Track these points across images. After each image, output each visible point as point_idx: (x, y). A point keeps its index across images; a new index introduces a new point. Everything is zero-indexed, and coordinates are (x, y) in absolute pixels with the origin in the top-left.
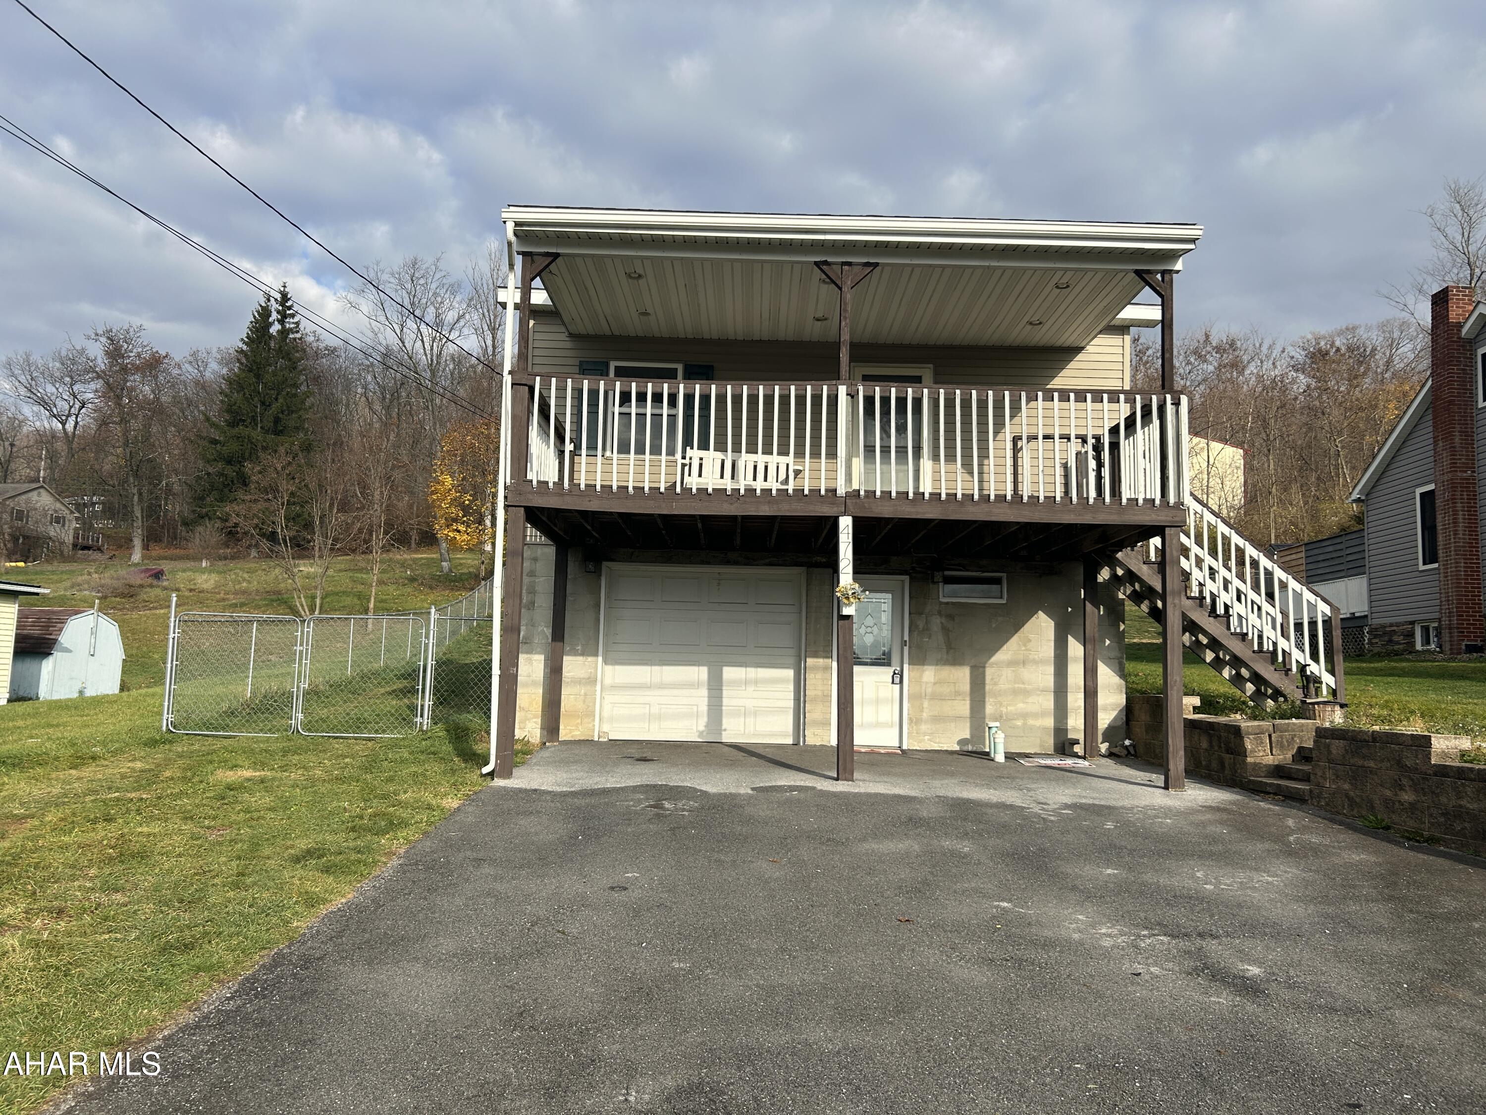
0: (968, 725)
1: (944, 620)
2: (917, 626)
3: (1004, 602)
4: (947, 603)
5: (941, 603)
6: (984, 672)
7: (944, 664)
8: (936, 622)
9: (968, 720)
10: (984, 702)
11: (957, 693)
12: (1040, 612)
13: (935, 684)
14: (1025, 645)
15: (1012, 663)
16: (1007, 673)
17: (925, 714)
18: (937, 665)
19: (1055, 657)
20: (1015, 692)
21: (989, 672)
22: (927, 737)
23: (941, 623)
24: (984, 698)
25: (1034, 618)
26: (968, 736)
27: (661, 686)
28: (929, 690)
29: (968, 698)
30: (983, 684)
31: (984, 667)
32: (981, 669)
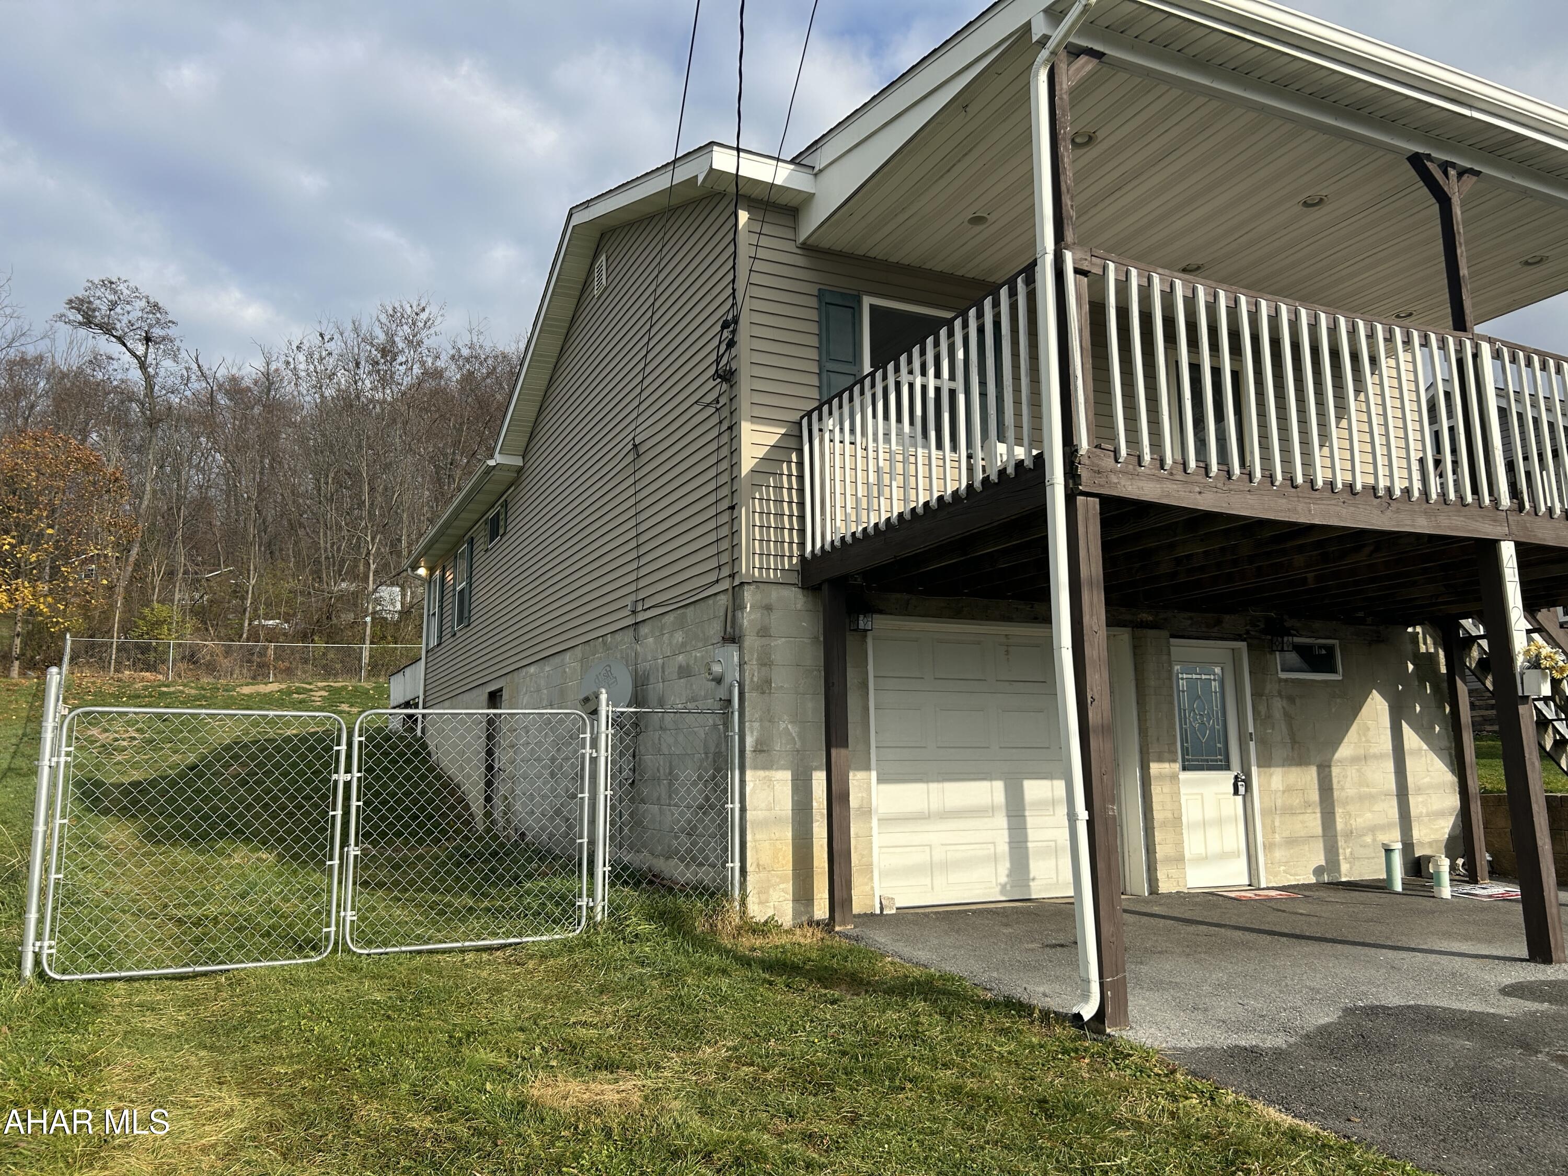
0: (1321, 845)
1: (1285, 703)
2: (1259, 713)
3: (1340, 678)
4: (1286, 680)
5: (1280, 680)
6: (1330, 772)
7: (1290, 765)
8: (1278, 705)
9: (1321, 840)
10: (1334, 813)
11: (1308, 804)
12: (1374, 691)
13: (1284, 792)
14: (1365, 735)
15: (1355, 760)
16: (1352, 772)
17: (1277, 836)
18: (1283, 766)
19: (1393, 750)
20: (1362, 798)
21: (1335, 771)
22: (1282, 868)
23: (1283, 708)
24: (1334, 809)
25: (1369, 699)
26: (1323, 863)
27: (946, 815)
28: (1279, 802)
29: (1318, 810)
30: (1331, 789)
31: (1330, 766)
32: (1327, 769)
